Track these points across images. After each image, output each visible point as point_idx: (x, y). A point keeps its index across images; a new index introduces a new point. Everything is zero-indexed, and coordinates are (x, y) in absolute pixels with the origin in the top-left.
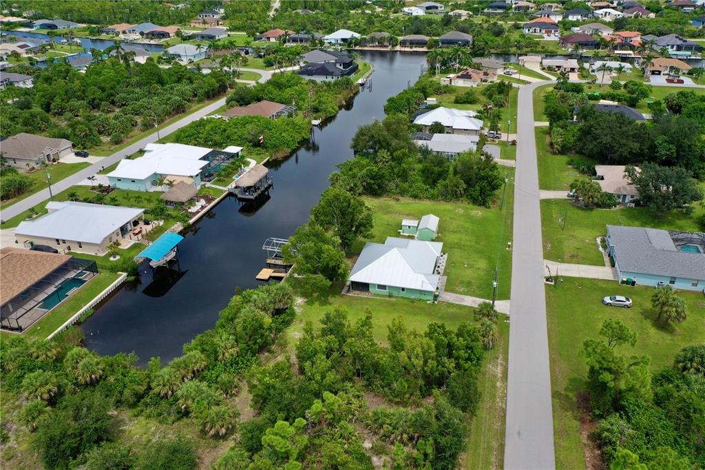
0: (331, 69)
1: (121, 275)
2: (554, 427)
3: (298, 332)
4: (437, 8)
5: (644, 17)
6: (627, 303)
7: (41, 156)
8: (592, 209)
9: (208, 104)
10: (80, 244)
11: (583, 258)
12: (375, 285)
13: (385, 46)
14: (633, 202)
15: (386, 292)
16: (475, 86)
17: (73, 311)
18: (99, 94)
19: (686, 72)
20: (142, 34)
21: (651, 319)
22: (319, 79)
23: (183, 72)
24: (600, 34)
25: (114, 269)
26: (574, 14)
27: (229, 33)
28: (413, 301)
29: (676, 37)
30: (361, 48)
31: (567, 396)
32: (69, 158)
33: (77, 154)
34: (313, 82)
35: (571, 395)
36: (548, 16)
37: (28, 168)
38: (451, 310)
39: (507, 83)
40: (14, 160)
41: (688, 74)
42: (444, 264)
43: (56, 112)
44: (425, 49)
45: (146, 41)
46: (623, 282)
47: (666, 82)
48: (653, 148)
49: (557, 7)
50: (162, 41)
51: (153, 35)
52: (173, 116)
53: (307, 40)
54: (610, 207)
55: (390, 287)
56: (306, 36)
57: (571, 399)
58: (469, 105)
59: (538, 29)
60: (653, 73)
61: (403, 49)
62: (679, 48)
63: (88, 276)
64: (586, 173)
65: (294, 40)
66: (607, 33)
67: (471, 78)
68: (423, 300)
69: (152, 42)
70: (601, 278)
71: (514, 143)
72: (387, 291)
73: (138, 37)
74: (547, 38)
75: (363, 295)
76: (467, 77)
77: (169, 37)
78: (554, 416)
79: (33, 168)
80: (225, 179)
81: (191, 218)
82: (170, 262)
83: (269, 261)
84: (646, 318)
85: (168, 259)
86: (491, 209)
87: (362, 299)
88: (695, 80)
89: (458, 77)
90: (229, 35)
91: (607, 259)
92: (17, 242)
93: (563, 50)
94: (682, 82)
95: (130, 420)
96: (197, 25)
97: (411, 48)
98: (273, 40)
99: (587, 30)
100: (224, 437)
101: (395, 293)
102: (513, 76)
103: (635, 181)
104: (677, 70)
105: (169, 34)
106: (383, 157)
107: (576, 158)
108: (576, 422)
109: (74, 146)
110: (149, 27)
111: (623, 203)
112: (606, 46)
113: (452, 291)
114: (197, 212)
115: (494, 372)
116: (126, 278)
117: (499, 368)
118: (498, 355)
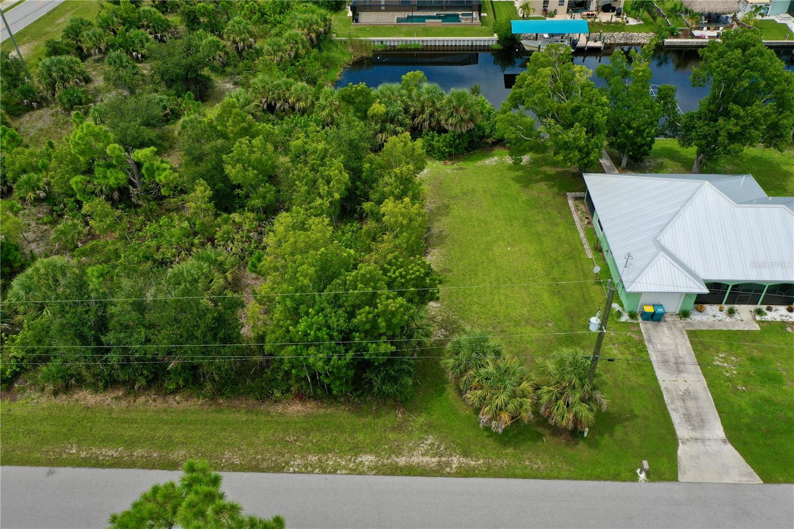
1: (492, 36)
25: (495, 27)
81: (677, 38)
101: (605, 248)
113: (700, 347)
114: (698, 37)
115: (411, 450)
116: (495, 43)
117: (426, 459)
118: (477, 457)
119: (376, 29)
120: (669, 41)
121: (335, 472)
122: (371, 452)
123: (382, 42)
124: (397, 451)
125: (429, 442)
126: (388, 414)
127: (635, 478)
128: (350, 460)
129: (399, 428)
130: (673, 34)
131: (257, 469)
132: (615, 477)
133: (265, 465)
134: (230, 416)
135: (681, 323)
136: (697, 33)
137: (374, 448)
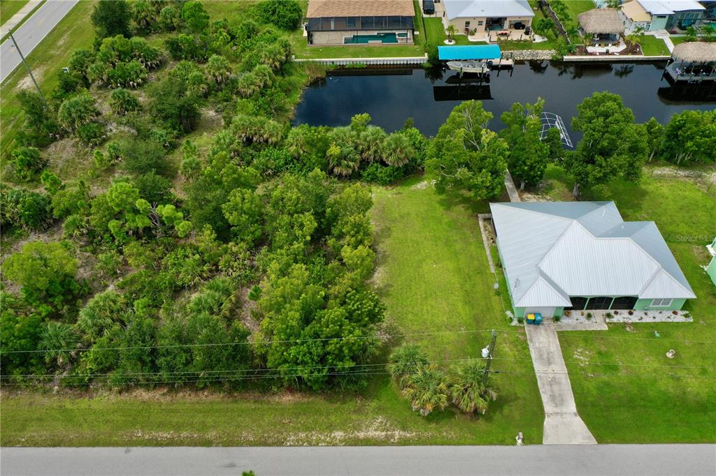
1: (423, 56)
81: (575, 55)
113: (565, 344)
114: (591, 54)
115: (367, 426)
116: (425, 62)
117: (378, 433)
118: (411, 430)
119: (328, 50)
120: (566, 58)
121: (317, 445)
122: (341, 429)
123: (333, 62)
124: (357, 428)
125: (380, 420)
126: (351, 400)
127: (514, 443)
128: (327, 435)
129: (358, 411)
130: (570, 52)
131: (265, 444)
132: (502, 443)
133: (270, 441)
134: (244, 405)
135: (553, 326)
136: (590, 49)
137: (343, 426)
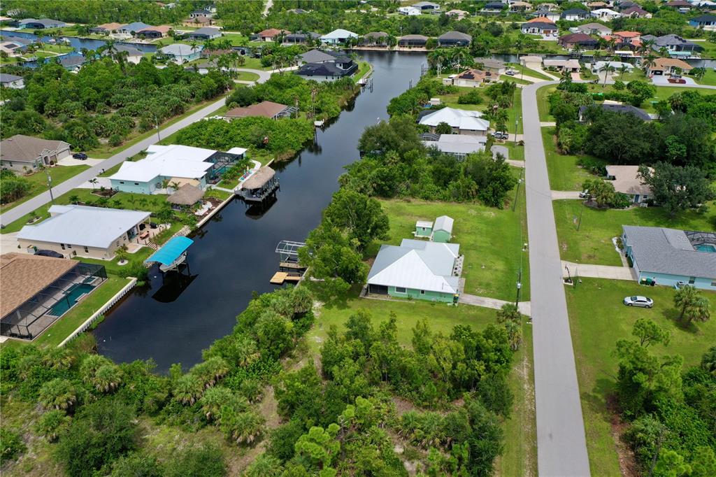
0: (331, 69)
1: (131, 280)
2: (585, 429)
3: (318, 336)
4: (433, 7)
5: (641, 17)
6: (649, 303)
7: (39, 159)
8: (605, 210)
9: (207, 105)
10: (86, 249)
11: (601, 259)
12: (393, 287)
13: (384, 46)
14: (646, 202)
15: (405, 295)
16: (477, 86)
17: (84, 317)
18: (94, 95)
19: (688, 72)
20: (133, 33)
21: (673, 320)
22: (320, 80)
23: (179, 72)
24: (598, 34)
25: (123, 274)
26: (571, 14)
27: (223, 33)
28: (433, 304)
29: (676, 37)
30: (359, 48)
31: (595, 397)
32: (67, 160)
33: (75, 156)
34: (314, 82)
35: (599, 396)
36: (545, 16)
37: (25, 171)
38: (472, 313)
39: (511, 83)
40: (11, 163)
41: (689, 74)
42: (461, 266)
43: (50, 114)
44: (424, 49)
45: (138, 41)
46: (642, 282)
47: (668, 82)
48: (664, 148)
49: (554, 7)
50: (155, 41)
51: (144, 35)
52: (172, 117)
53: (303, 40)
54: (623, 207)
55: (409, 289)
56: (303, 36)
57: (600, 400)
58: (473, 106)
59: (536, 29)
60: (655, 73)
61: (401, 49)
62: (679, 48)
63: (96, 282)
64: (596, 173)
65: (291, 40)
66: (605, 34)
67: (473, 78)
68: (443, 303)
69: (144, 42)
70: (620, 278)
71: (521, 143)
72: (406, 293)
73: (129, 37)
74: (545, 38)
75: (382, 298)
76: (469, 77)
77: (161, 37)
78: (584, 418)
79: (31, 171)
80: (231, 181)
81: (199, 221)
82: (181, 266)
83: (282, 265)
84: (668, 318)
85: (179, 262)
86: (504, 210)
87: (381, 302)
88: (697, 80)
89: (460, 77)
90: (223, 35)
91: (624, 259)
92: (19, 247)
93: (563, 51)
94: (684, 82)
95: (153, 429)
96: (189, 25)
97: (410, 48)
98: (268, 40)
99: (586, 30)
100: (252, 445)
101: (414, 296)
102: (515, 76)
103: (648, 180)
104: (679, 70)
105: (161, 33)
106: (392, 158)
107: (587, 159)
108: (606, 423)
109: (72, 148)
110: (141, 27)
111: (636, 203)
112: (606, 46)
115: (520, 374)
116: (138, 282)
117: (525, 371)
118: (523, 358)
124: (521, 378)
125: (516, 369)
127: (531, 325)
129: (510, 376)
132: (531, 328)
136: (199, 214)
